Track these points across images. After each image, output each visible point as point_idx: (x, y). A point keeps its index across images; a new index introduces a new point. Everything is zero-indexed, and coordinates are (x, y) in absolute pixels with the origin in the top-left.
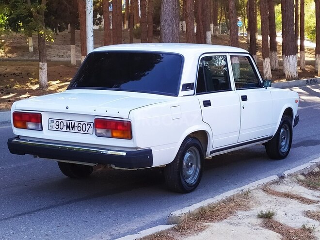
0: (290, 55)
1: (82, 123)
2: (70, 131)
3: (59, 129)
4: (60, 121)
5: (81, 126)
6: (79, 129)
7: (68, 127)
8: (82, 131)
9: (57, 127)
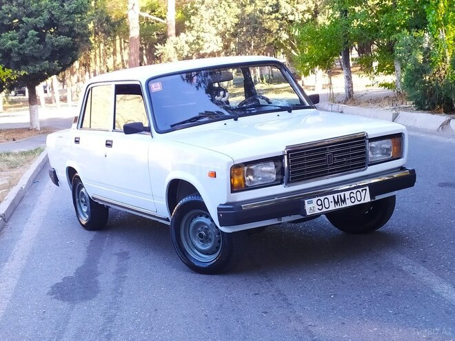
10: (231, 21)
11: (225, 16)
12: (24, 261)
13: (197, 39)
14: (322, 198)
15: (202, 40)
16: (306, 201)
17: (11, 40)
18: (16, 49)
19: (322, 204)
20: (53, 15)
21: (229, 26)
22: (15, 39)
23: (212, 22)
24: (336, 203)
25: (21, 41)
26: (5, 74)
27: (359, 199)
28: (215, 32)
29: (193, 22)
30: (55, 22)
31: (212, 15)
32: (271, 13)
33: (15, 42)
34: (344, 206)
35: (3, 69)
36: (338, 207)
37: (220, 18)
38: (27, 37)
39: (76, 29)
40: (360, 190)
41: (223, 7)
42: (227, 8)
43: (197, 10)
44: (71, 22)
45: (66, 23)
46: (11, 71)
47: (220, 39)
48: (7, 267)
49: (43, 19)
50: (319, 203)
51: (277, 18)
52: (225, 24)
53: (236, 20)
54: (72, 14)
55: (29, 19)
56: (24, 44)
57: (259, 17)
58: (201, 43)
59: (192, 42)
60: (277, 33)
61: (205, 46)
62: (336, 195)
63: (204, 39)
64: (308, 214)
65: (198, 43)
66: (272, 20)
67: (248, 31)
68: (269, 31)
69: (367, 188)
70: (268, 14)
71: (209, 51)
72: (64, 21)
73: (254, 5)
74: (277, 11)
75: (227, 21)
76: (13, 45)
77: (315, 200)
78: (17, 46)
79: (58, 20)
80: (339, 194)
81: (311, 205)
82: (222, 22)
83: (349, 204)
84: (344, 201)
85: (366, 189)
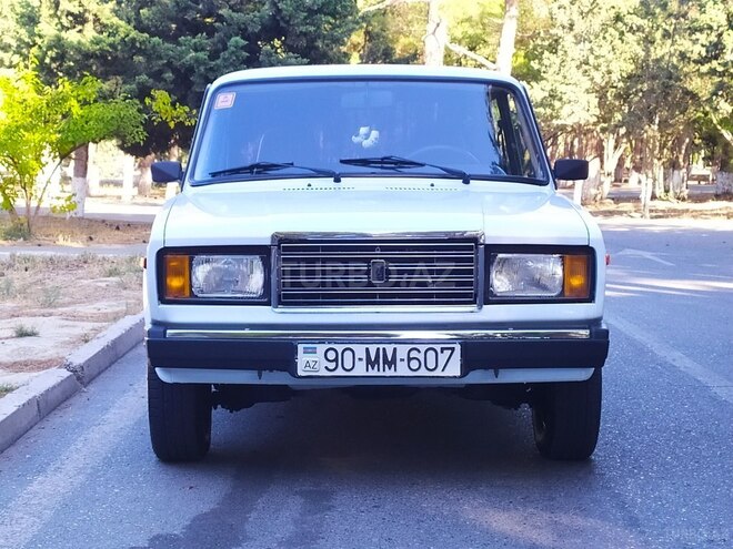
10: (621, 67)
11: (610, 56)
12: (81, 477)
13: (551, 96)
14: (340, 348)
15: (560, 99)
16: (301, 347)
17: (196, 50)
18: (202, 69)
19: (336, 360)
20: (279, 11)
21: (615, 77)
22: (203, 49)
23: (585, 67)
24: (370, 363)
25: (214, 55)
26: (175, 113)
27: (431, 366)
28: (588, 85)
29: (546, 62)
30: (282, 24)
31: (586, 53)
32: (702, 61)
33: (202, 55)
34: (389, 372)
35: (173, 104)
36: (373, 372)
37: (601, 60)
38: (225, 48)
39: (319, 44)
40: (438, 347)
41: (609, 38)
42: (617, 42)
43: (556, 41)
44: (312, 29)
45: (303, 29)
46: (187, 109)
47: (595, 101)
48: (35, 487)
49: (261, 18)
50: (331, 355)
51: (713, 72)
52: (609, 72)
53: (630, 67)
54: (316, 12)
55: (235, 15)
56: (218, 62)
57: (675, 67)
58: (557, 104)
59: (539, 100)
60: (709, 101)
61: (564, 112)
62: (373, 349)
63: (565, 98)
64: (300, 373)
65: (551, 106)
66: (701, 75)
67: (652, 91)
68: (694, 96)
69: (458, 347)
70: (696, 62)
71: (570, 122)
72: (297, 24)
73: (669, 41)
74: (716, 58)
75: (614, 67)
76: (197, 60)
77: (322, 348)
78: (205, 64)
79: (287, 22)
80: (381, 346)
81: (310, 358)
82: (603, 69)
83: (402, 370)
84: (392, 363)
85: (453, 349)
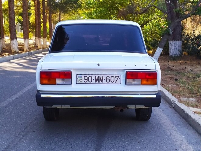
0: (14, 39)
1: (110, 76)
2: (99, 83)
3: (88, 82)
4: (88, 76)
5: (110, 79)
6: (108, 81)
7: (96, 80)
8: (110, 82)
9: (86, 81)
